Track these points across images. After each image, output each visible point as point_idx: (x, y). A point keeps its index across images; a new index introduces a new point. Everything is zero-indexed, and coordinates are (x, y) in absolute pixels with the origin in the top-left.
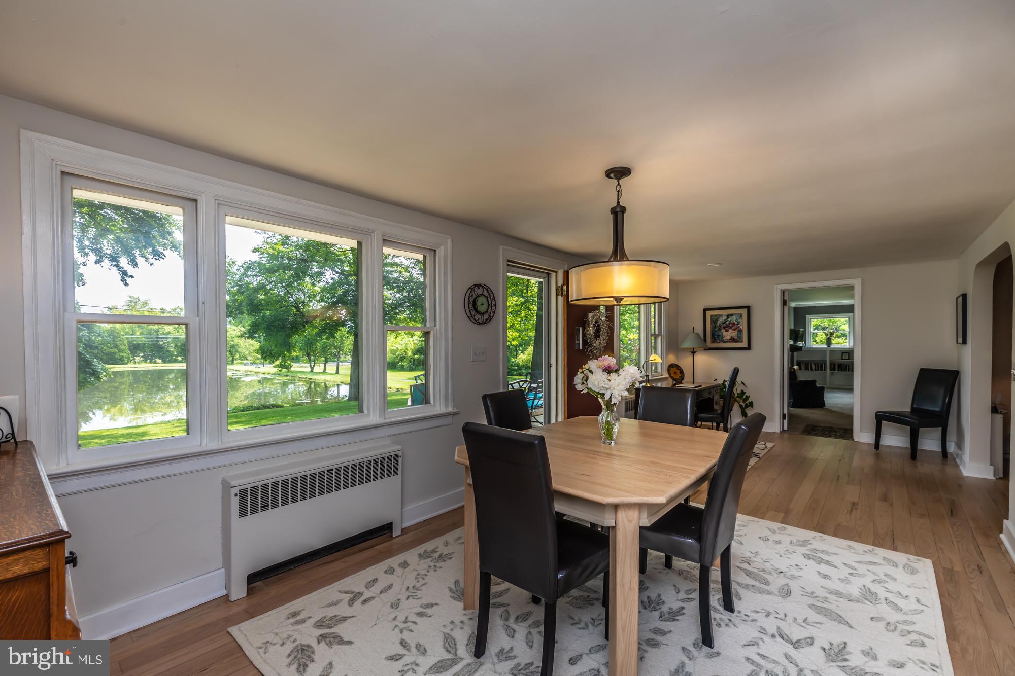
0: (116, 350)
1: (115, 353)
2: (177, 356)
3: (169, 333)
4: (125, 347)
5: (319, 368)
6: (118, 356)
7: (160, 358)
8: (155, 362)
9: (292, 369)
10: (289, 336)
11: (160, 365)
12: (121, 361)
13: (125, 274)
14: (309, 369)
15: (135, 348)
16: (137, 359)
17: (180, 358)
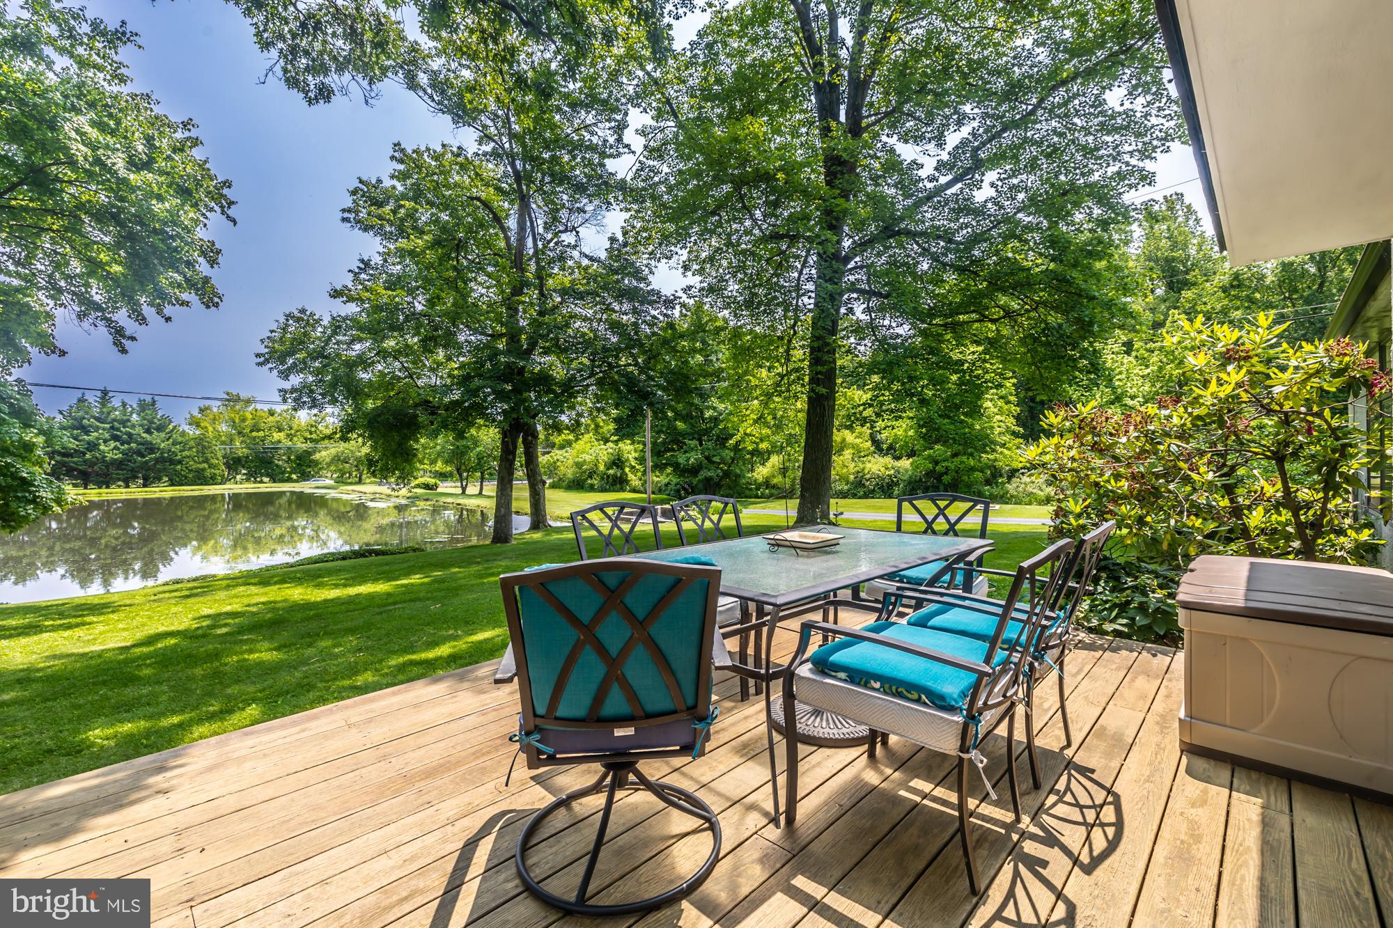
0: (206, 465)
1: (203, 470)
2: (291, 473)
3: (279, 442)
4: (219, 461)
5: (473, 489)
6: (208, 473)
7: (268, 475)
8: (261, 482)
9: (439, 490)
10: (406, 438)
11: (267, 486)
12: (212, 480)
13: (119, 333)
14: (459, 491)
15: (234, 464)
16: (239, 477)
17: (294, 476)
